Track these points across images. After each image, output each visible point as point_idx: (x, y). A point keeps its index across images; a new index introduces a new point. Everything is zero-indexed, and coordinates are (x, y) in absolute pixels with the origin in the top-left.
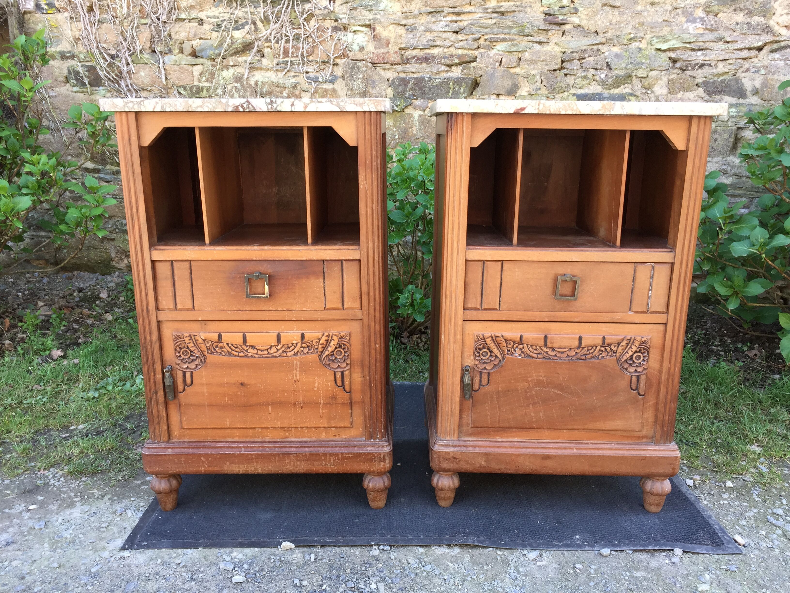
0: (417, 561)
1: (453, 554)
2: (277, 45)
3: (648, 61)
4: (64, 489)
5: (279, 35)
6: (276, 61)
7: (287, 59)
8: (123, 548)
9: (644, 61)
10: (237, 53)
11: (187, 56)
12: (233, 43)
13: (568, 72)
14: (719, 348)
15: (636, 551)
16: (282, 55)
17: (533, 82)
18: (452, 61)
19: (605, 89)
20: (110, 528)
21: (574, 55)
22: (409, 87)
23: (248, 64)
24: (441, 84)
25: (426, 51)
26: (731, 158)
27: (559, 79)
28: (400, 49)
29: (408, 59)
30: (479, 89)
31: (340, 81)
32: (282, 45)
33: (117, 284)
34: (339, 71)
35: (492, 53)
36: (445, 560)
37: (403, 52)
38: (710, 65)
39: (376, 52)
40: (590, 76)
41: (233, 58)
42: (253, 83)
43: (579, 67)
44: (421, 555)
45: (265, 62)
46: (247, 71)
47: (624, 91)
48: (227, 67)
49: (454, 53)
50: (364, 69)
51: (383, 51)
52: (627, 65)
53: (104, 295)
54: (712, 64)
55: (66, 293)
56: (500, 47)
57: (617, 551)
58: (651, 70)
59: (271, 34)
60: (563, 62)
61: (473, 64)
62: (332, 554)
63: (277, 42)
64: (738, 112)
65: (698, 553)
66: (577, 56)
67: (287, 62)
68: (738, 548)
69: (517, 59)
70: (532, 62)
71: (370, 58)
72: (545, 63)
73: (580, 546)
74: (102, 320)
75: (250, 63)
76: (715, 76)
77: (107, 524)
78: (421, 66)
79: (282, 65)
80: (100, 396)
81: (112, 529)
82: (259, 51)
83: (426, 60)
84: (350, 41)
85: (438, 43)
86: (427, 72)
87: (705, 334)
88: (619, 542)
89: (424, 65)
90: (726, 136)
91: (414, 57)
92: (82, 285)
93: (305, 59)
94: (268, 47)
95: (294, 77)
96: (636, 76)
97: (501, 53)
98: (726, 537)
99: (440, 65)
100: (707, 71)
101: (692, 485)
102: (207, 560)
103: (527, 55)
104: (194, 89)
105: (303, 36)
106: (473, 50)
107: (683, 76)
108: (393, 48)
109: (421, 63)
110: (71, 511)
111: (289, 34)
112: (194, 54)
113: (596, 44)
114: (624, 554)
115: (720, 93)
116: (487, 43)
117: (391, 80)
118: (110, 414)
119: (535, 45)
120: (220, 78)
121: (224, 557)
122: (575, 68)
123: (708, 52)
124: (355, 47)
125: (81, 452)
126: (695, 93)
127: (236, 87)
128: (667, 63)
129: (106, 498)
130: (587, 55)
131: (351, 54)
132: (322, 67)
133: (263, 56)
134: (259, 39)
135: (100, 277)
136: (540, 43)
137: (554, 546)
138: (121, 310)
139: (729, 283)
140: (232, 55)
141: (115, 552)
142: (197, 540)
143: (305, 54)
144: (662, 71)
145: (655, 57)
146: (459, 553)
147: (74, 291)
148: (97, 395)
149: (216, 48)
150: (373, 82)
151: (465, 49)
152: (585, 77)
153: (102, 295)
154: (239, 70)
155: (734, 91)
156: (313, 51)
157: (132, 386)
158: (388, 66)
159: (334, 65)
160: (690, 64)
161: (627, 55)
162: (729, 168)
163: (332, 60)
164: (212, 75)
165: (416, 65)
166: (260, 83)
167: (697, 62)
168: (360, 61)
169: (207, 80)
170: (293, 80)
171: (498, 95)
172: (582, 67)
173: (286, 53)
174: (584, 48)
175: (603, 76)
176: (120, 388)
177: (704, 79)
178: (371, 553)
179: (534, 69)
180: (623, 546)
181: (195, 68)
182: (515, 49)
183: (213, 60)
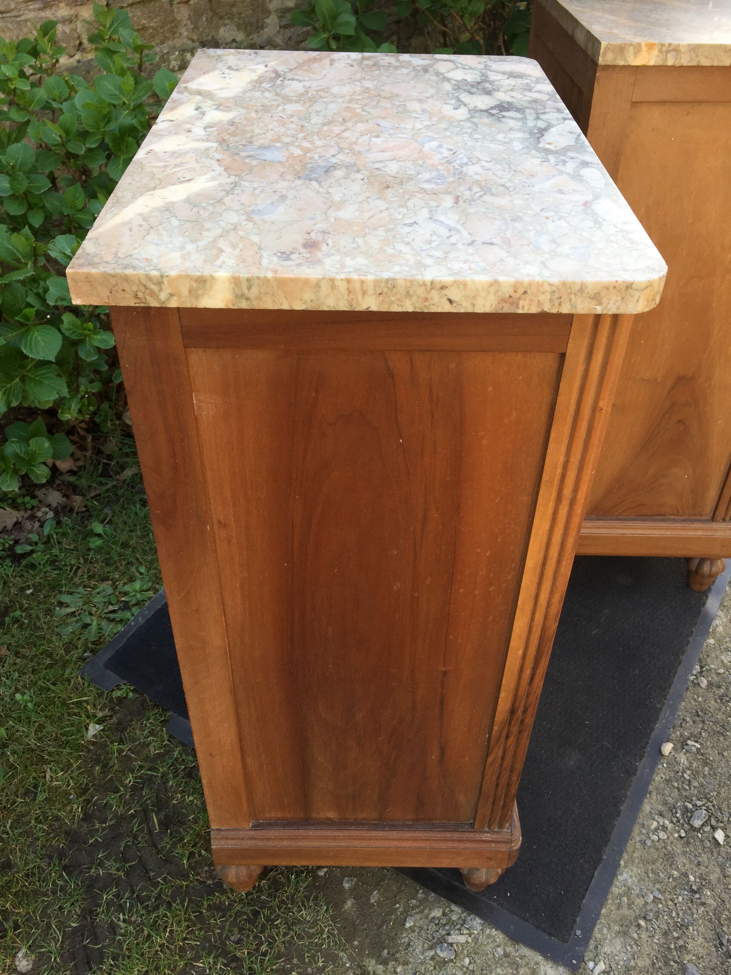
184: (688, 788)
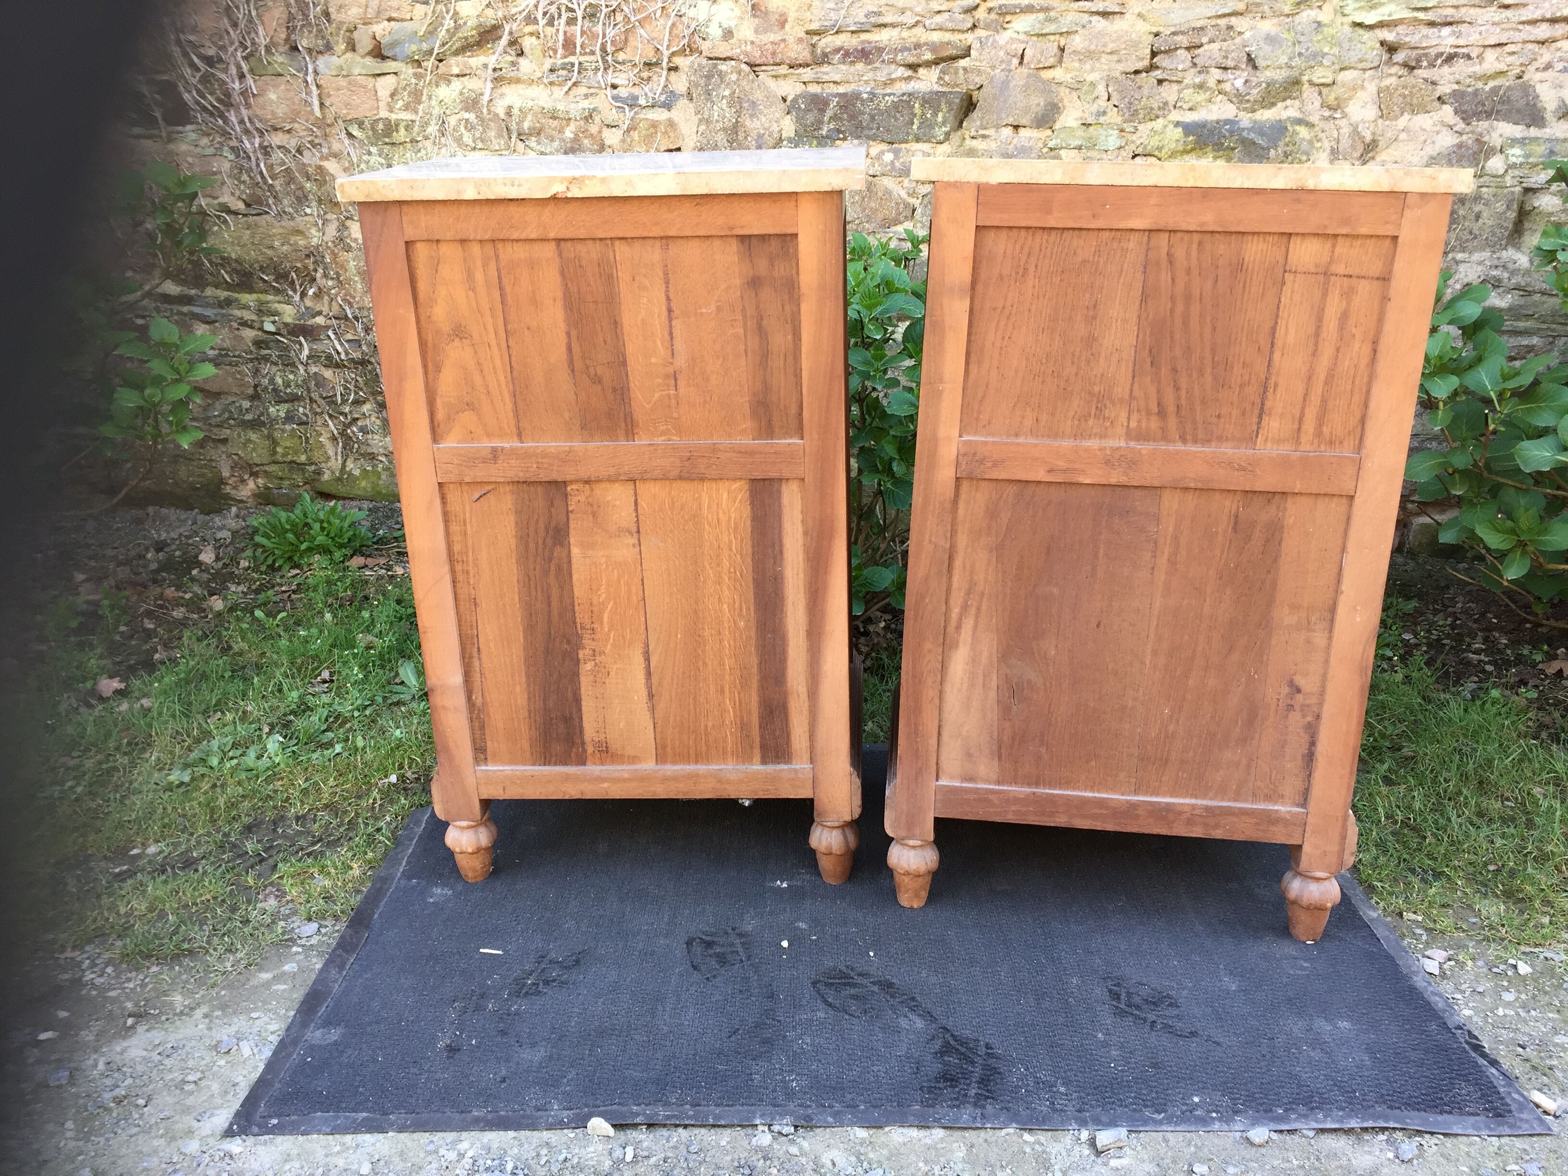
0: (853, 1159)
1: (928, 1141)
2: (550, 30)
3: (1336, 50)
4: (112, 994)
5: (553, 9)
6: (548, 64)
7: (571, 59)
8: (229, 1133)
9: (1326, 50)
10: (467, 47)
11: (363, 57)
12: (457, 27)
13: (1165, 76)
14: (1482, 657)
15: (1323, 1131)
16: (560, 51)
17: (1089, 98)
18: (919, 56)
19: (1245, 109)
20: (203, 1083)
21: (1179, 38)
22: (829, 113)
23: (490, 71)
24: (896, 106)
25: (864, 37)
26: (1510, 254)
27: (1145, 91)
28: (808, 33)
29: (825, 55)
30: (976, 114)
31: (683, 102)
32: (562, 28)
33: (235, 533)
34: (680, 84)
35: (1003, 38)
36: (913, 1158)
37: (816, 38)
38: (1468, 57)
39: (757, 41)
40: (1212, 83)
41: (460, 58)
42: (501, 112)
43: (1188, 64)
44: (861, 1144)
45: (526, 65)
46: (489, 85)
47: (1284, 115)
48: (447, 79)
49: (922, 41)
50: (734, 77)
51: (772, 37)
52: (1290, 59)
53: (207, 556)
54: (1473, 55)
55: (133, 553)
56: (1022, 24)
57: (1281, 1131)
58: (1342, 69)
59: (536, 6)
60: (1154, 54)
61: (963, 63)
62: (671, 1144)
63: (551, 23)
64: (1527, 156)
65: (1456, 1135)
66: (1183, 40)
67: (573, 65)
68: (1542, 1122)
69: (1055, 50)
70: (1090, 55)
71: (746, 54)
72: (1115, 57)
73: (1204, 1121)
74: (205, 610)
75: (495, 70)
76: (1479, 79)
77: (199, 1075)
78: (852, 69)
79: (561, 72)
80: (193, 779)
81: (208, 1087)
82: (513, 43)
83: (865, 55)
84: (702, 17)
85: (888, 19)
86: (866, 82)
87: (1453, 627)
88: (1286, 1110)
89: (860, 66)
90: (1500, 206)
91: (837, 50)
92: (164, 536)
93: (609, 58)
94: (531, 34)
95: (586, 96)
96: (1311, 83)
97: (1022, 37)
98: (1516, 1096)
99: (893, 67)
100: (1461, 68)
101: (1437, 972)
102: (404, 1160)
103: (1077, 42)
104: (381, 126)
105: (605, 10)
106: (963, 32)
107: (1410, 80)
108: (794, 31)
109: (853, 63)
110: (125, 1044)
111: (575, 7)
112: (378, 53)
113: (1224, 16)
114: (1296, 1137)
115: (1489, 115)
116: (993, 16)
117: (789, 99)
118: (213, 821)
119: (1096, 18)
120: (433, 103)
121: (442, 1152)
122: (1180, 67)
123: (1464, 28)
124: (715, 31)
125: (151, 910)
126: (1436, 116)
127: (467, 120)
128: (1375, 53)
129: (199, 1013)
130: (1205, 40)
131: (705, 46)
132: (645, 75)
133: (521, 54)
134: (512, 18)
135: (201, 518)
136: (1105, 14)
137: (1146, 1122)
138: (242, 588)
139: (1509, 523)
140: (456, 53)
141: (212, 1141)
142: (385, 1114)
143: (609, 49)
144: (1364, 70)
145: (1350, 40)
146: (942, 1140)
147: (147, 550)
148: (187, 779)
149: (423, 38)
150: (754, 104)
151: (947, 30)
152: (1201, 86)
153: (203, 557)
154: (472, 84)
155: (1519, 111)
156: (626, 40)
157: (259, 757)
158: (783, 70)
159: (670, 69)
160: (1426, 55)
161: (1290, 37)
162: (1506, 275)
163: (666, 60)
164: (417, 95)
165: (843, 67)
166: (515, 111)
167: (1441, 49)
168: (725, 59)
169: (407, 107)
170: (585, 104)
171: (1016, 127)
172: (1195, 65)
173: (569, 45)
174: (1199, 24)
175: (1239, 83)
176: (235, 761)
177: (1456, 87)
178: (754, 1140)
179: (1093, 70)
180: (1296, 1120)
181: (382, 80)
182: (1051, 28)
183: (418, 63)
184: (542, 1163)
